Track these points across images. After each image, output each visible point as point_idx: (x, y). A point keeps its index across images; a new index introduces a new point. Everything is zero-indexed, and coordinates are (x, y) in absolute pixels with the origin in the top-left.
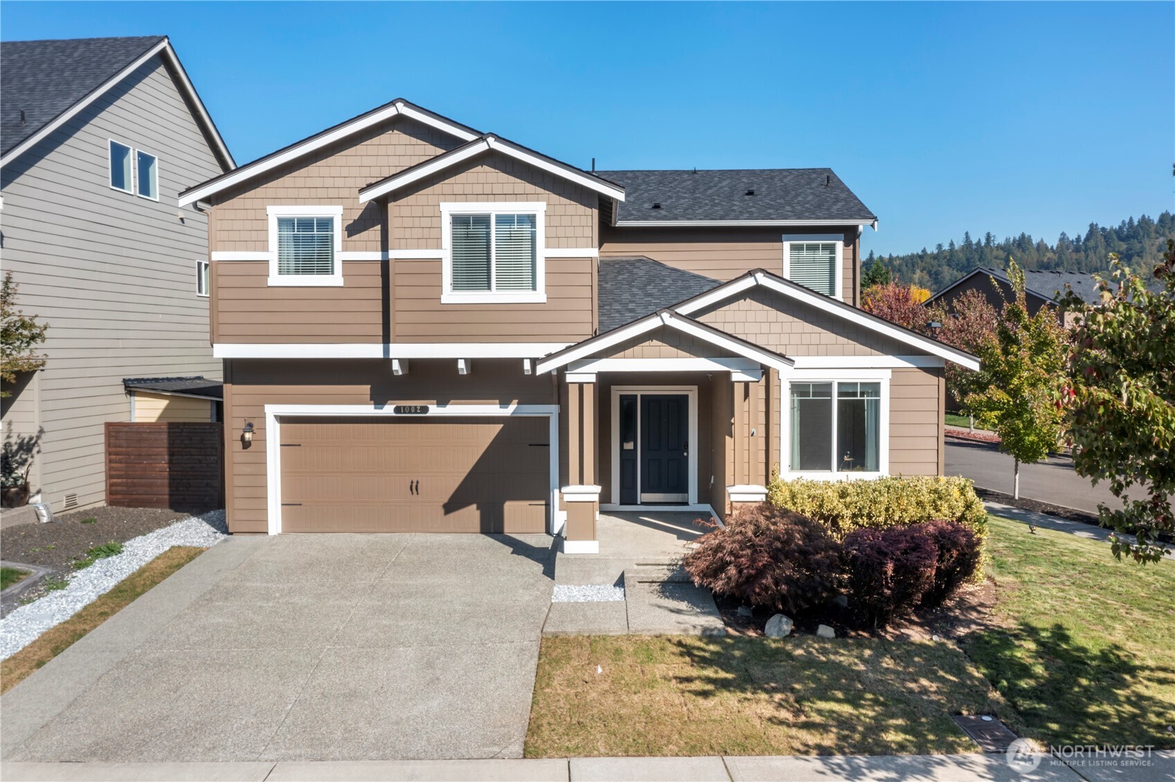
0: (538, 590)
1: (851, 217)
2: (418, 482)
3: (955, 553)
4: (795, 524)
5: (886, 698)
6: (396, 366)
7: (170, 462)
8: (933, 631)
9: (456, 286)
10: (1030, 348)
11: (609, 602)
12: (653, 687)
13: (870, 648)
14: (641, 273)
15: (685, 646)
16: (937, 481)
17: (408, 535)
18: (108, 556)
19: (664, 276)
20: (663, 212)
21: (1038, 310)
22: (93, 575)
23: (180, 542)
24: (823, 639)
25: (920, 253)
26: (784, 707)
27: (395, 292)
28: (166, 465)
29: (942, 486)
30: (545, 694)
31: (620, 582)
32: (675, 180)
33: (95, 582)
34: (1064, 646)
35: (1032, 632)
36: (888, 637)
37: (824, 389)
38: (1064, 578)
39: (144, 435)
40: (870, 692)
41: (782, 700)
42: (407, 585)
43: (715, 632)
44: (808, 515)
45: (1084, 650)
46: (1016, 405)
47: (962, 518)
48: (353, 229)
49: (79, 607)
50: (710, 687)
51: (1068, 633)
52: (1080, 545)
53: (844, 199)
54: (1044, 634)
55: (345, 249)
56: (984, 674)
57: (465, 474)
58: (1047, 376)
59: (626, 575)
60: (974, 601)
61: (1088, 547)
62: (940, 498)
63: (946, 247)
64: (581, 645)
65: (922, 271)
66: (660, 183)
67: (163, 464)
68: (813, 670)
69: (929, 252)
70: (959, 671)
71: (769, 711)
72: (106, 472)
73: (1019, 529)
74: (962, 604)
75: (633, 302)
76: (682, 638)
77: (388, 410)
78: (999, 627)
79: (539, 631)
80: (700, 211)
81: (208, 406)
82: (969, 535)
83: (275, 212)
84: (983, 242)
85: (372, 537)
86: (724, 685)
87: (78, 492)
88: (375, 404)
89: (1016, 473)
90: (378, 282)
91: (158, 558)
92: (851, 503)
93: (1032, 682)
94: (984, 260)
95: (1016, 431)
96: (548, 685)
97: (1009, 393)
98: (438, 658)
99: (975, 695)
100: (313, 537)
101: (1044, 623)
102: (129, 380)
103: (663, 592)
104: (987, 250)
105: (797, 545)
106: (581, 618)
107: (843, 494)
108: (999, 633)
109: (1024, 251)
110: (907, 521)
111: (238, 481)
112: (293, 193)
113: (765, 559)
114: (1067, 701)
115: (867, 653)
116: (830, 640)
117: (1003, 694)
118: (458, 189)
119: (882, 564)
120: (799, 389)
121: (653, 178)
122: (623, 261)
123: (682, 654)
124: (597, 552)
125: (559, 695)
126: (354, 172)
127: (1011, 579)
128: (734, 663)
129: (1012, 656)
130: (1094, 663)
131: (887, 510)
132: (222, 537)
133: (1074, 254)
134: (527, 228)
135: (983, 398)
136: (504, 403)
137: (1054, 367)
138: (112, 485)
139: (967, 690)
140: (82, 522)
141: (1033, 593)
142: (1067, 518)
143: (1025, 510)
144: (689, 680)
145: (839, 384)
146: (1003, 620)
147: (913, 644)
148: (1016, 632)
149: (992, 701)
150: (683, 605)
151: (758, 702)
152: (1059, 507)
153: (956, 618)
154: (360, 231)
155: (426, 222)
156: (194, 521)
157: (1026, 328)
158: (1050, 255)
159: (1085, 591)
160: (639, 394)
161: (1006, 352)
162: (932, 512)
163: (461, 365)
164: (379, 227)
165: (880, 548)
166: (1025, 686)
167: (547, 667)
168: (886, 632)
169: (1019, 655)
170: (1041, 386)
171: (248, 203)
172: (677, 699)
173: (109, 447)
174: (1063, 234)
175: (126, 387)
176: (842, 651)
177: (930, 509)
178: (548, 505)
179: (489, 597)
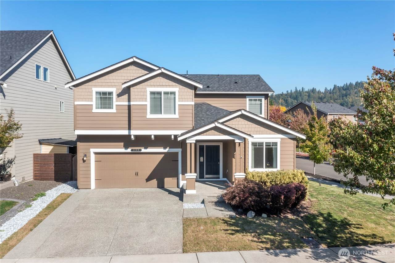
0: (179, 205)
1: (267, 91)
2: (138, 172)
3: (300, 192)
4: (255, 184)
5: (283, 234)
6: (132, 137)
7: (55, 166)
8: (294, 215)
9: (151, 113)
10: (318, 129)
11: (200, 208)
12: (217, 232)
13: (277, 220)
14: (204, 108)
15: (225, 220)
16: (294, 171)
17: (135, 189)
18: (42, 196)
19: (212, 109)
20: (210, 89)
21: (320, 117)
22: (39, 202)
23: (63, 192)
24: (263, 218)
25: (281, 93)
26: (255, 237)
27: (132, 115)
28: (53, 167)
29: (295, 172)
30: (186, 235)
31: (203, 202)
32: (213, 78)
33: (40, 205)
34: (331, 218)
35: (322, 214)
36: (282, 217)
37: (261, 144)
38: (330, 199)
39: (46, 158)
40: (278, 232)
41: (254, 235)
42: (138, 204)
43: (233, 217)
44: (257, 182)
45: (336, 219)
46: (314, 146)
47: (301, 182)
48: (119, 95)
49: (38, 212)
50: (234, 232)
51: (331, 215)
52: (334, 189)
53: (264, 85)
54: (325, 215)
55: (117, 101)
56: (309, 227)
57: (153, 170)
58: (323, 137)
59: (205, 200)
60: (305, 206)
61: (336, 190)
62: (295, 176)
63: (289, 92)
64: (194, 221)
65: (282, 99)
66: (208, 79)
67: (52, 167)
68: (262, 227)
69: (284, 93)
70: (302, 226)
71: (251, 238)
72: (33, 169)
73: (316, 184)
74: (302, 207)
75: (203, 117)
76: (223, 218)
77: (129, 150)
78: (313, 213)
79: (182, 217)
80: (221, 88)
81: (66, 148)
82: (303, 187)
83: (95, 90)
84: (301, 90)
85: (124, 189)
86: (237, 231)
87: (26, 176)
88: (125, 148)
89: (314, 167)
90: (127, 111)
91: (58, 197)
92: (270, 178)
93: (322, 229)
94: (301, 96)
95: (314, 154)
96: (187, 233)
97: (312, 143)
98: (153, 226)
99: (307, 233)
100: (105, 190)
101: (325, 212)
102: (40, 140)
103: (216, 205)
104: (302, 93)
105: (256, 191)
106: (193, 213)
107: (267, 175)
108: (313, 215)
109: (314, 93)
110: (286, 183)
111: (81, 172)
112: (100, 84)
113: (247, 195)
114: (332, 234)
115: (277, 221)
116: (266, 218)
117: (314, 232)
118: (152, 84)
119: (280, 196)
120: (254, 144)
121: (206, 77)
122: (198, 104)
123: (224, 223)
124: (196, 193)
125: (191, 235)
126: (120, 78)
127: (315, 199)
128: (239, 225)
129: (316, 221)
130: (339, 223)
131: (280, 180)
132: (77, 190)
133: (329, 94)
134: (173, 96)
135: (304, 144)
136: (165, 148)
137: (325, 135)
138: (35, 174)
139: (304, 231)
140: (28, 186)
141: (321, 203)
142: (329, 181)
143: (318, 178)
144: (227, 230)
145: (266, 143)
146: (313, 211)
147: (289, 218)
148: (318, 215)
149: (312, 234)
150: (223, 209)
151: (247, 236)
152: (327, 177)
153: (300, 211)
154: (121, 96)
155: (142, 94)
156: (64, 185)
157: (317, 123)
158: (322, 95)
159: (336, 203)
160: (205, 145)
161: (311, 130)
162: (293, 180)
163: (153, 137)
164: (127, 95)
165: (279, 191)
166: (320, 230)
167: (186, 227)
168: (281, 215)
169: (318, 221)
170: (321, 140)
171: (87, 87)
172: (225, 236)
173: (35, 161)
174: (326, 88)
175: (39, 142)
176: (269, 221)
177: (292, 180)
178: (178, 179)
179: (165, 207)
